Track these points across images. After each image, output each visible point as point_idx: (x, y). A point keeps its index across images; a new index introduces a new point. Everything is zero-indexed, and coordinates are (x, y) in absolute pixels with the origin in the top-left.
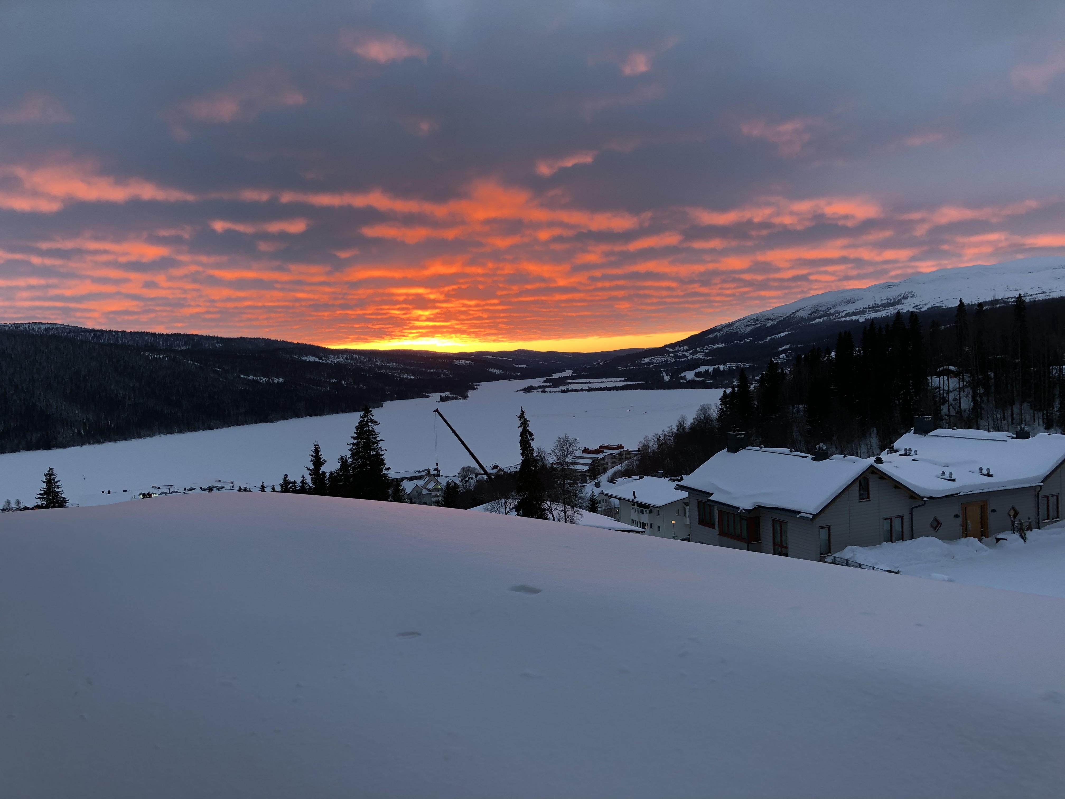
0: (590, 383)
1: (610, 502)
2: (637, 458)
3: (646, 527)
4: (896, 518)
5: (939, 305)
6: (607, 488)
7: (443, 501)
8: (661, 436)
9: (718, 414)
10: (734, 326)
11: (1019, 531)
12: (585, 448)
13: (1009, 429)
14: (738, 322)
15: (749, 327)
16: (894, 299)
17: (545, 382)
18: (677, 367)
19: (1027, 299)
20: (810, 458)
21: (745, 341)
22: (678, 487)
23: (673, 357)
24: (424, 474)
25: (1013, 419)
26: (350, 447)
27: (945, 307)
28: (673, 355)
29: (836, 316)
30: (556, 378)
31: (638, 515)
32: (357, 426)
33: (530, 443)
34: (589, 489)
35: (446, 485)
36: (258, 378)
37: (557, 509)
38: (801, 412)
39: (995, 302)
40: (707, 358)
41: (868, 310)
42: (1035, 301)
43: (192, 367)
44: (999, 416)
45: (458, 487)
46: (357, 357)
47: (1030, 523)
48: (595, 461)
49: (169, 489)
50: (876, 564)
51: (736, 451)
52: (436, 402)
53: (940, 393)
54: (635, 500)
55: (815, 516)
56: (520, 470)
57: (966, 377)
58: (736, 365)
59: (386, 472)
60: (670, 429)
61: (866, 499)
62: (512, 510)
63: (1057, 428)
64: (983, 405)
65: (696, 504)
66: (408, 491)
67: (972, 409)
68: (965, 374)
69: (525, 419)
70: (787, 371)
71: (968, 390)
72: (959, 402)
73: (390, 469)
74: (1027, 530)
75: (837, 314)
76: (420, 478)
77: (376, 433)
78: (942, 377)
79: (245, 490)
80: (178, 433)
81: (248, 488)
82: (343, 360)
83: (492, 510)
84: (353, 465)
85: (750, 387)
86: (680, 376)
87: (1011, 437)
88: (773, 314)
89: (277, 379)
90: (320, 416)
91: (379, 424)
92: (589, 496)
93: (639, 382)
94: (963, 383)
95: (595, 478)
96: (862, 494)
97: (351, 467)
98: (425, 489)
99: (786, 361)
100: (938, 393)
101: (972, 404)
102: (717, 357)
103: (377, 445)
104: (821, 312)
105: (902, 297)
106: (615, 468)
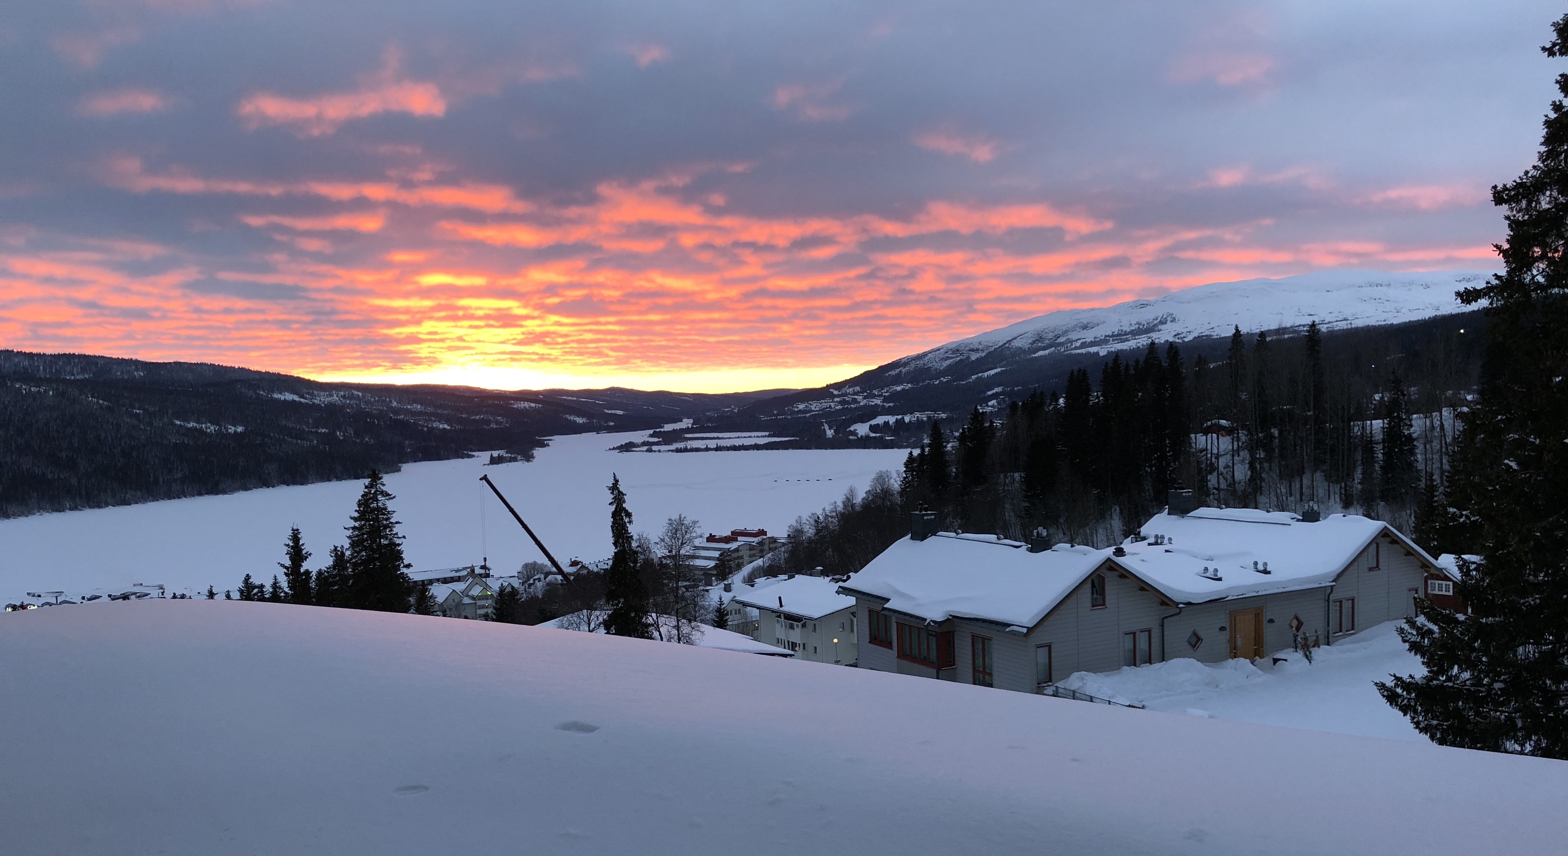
0: (718, 438)
1: (746, 612)
2: (786, 549)
3: (796, 649)
4: (1141, 632)
5: (1208, 334)
6: (741, 591)
7: (494, 614)
8: (821, 517)
9: (901, 485)
10: (926, 359)
11: (1303, 648)
12: (711, 534)
13: (1297, 508)
14: (931, 352)
15: (946, 360)
16: (1148, 324)
17: (651, 436)
18: (844, 418)
19: (1324, 328)
20: (1024, 548)
21: (940, 381)
22: (841, 590)
23: (840, 402)
24: (464, 573)
25: (1302, 494)
26: (349, 533)
27: (1216, 337)
28: (838, 399)
29: (1067, 347)
30: (667, 431)
31: (786, 632)
32: (359, 501)
33: (627, 527)
34: (715, 594)
35: (498, 589)
36: (204, 426)
37: (667, 624)
38: (1016, 483)
39: (1281, 331)
40: (887, 405)
41: (1111, 339)
42: (1334, 331)
43: (95, 407)
44: (1283, 490)
45: (518, 593)
46: (360, 394)
47: (1317, 637)
48: (724, 553)
49: (57, 597)
50: (1113, 696)
51: (923, 539)
52: (485, 465)
53: (1207, 458)
54: (781, 609)
55: (1030, 630)
56: (612, 567)
57: (1243, 435)
58: (927, 414)
59: (405, 570)
60: (833, 506)
61: (1101, 605)
62: (599, 627)
63: (1358, 507)
64: (1263, 475)
65: (867, 613)
66: (440, 599)
67: (1249, 480)
68: (1240, 431)
69: (619, 491)
70: (998, 424)
71: (1245, 454)
72: (1232, 470)
73: (412, 566)
74: (1314, 646)
75: (1070, 344)
76: (459, 579)
77: (389, 511)
78: (1209, 435)
79: (183, 597)
80: (70, 509)
81: (188, 595)
82: (337, 398)
83: (569, 627)
84: (354, 560)
85: (946, 447)
86: (848, 430)
87: (1295, 520)
88: (979, 343)
89: (233, 428)
90: (302, 484)
91: (394, 497)
92: (715, 604)
93: (790, 439)
94: (1238, 444)
95: (724, 579)
96: (1096, 599)
97: (350, 563)
98: (467, 596)
99: (996, 409)
100: (1205, 457)
101: (1249, 473)
102: (901, 403)
103: (392, 530)
104: (1047, 341)
105: (1158, 321)
106: (755, 563)
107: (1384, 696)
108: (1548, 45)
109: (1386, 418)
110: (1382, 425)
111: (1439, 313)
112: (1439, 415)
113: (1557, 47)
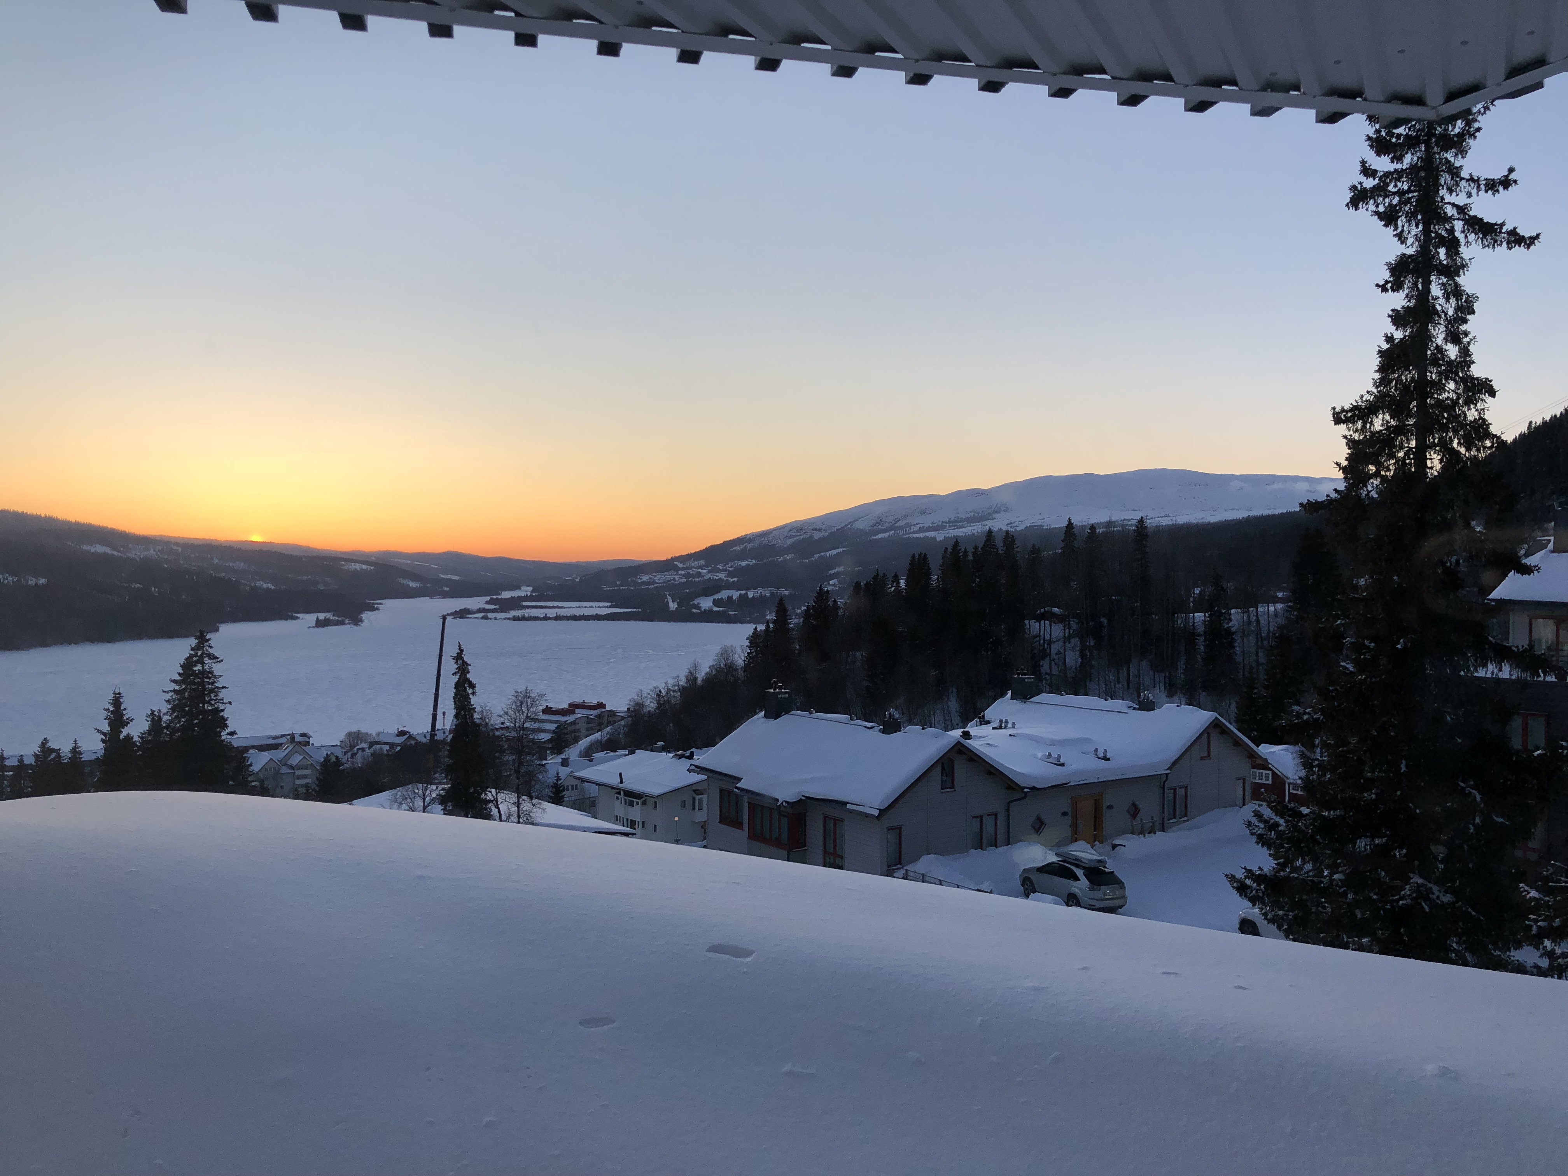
1: (584, 788)
2: (626, 723)
3: (636, 827)
4: (988, 815)
5: (1039, 524)
6: (580, 767)
7: (317, 785)
8: (663, 691)
9: (744, 661)
10: (770, 536)
12: (549, 707)
13: (1128, 696)
15: (790, 538)
16: (983, 512)
17: (487, 603)
18: (688, 591)
19: (1150, 524)
20: (876, 729)
21: (784, 558)
23: (684, 575)
24: (283, 740)
25: (1128, 682)
26: (168, 697)
27: (1047, 528)
28: (683, 572)
29: (906, 531)
30: (505, 599)
31: (625, 809)
32: (183, 663)
33: (470, 699)
34: (552, 769)
35: (321, 759)
36: (2, 576)
37: (506, 801)
38: (858, 661)
39: (1107, 524)
40: (731, 580)
41: (948, 525)
42: (1159, 527)
44: (1112, 678)
45: (342, 763)
46: (179, 549)
48: (561, 726)
50: (962, 880)
51: (777, 717)
53: (1039, 643)
54: (621, 786)
55: (881, 812)
57: (1074, 624)
58: (770, 590)
59: (228, 737)
60: (676, 681)
61: (950, 788)
62: (435, 804)
64: (1093, 662)
65: (718, 791)
66: (255, 771)
67: (1080, 666)
68: (1071, 620)
69: (463, 661)
70: (842, 603)
71: (1075, 641)
72: (1063, 656)
73: (234, 733)
75: (908, 529)
76: (276, 747)
77: (215, 675)
78: (1042, 622)
82: (154, 553)
83: (403, 802)
84: (171, 726)
85: (790, 624)
86: (692, 603)
87: (1132, 708)
88: (822, 523)
89: (34, 580)
91: (222, 661)
92: (551, 780)
93: (632, 610)
94: (1069, 632)
95: (560, 752)
96: (946, 781)
97: (167, 729)
98: (285, 765)
99: (837, 588)
100: (1038, 643)
101: (1080, 660)
102: (747, 578)
103: (217, 695)
104: (887, 524)
105: (992, 510)
106: (592, 737)
107: (1234, 887)
108: (1382, 283)
109: (1207, 612)
110: (1203, 618)
111: (1252, 514)
112: (1255, 610)
113: (1390, 285)
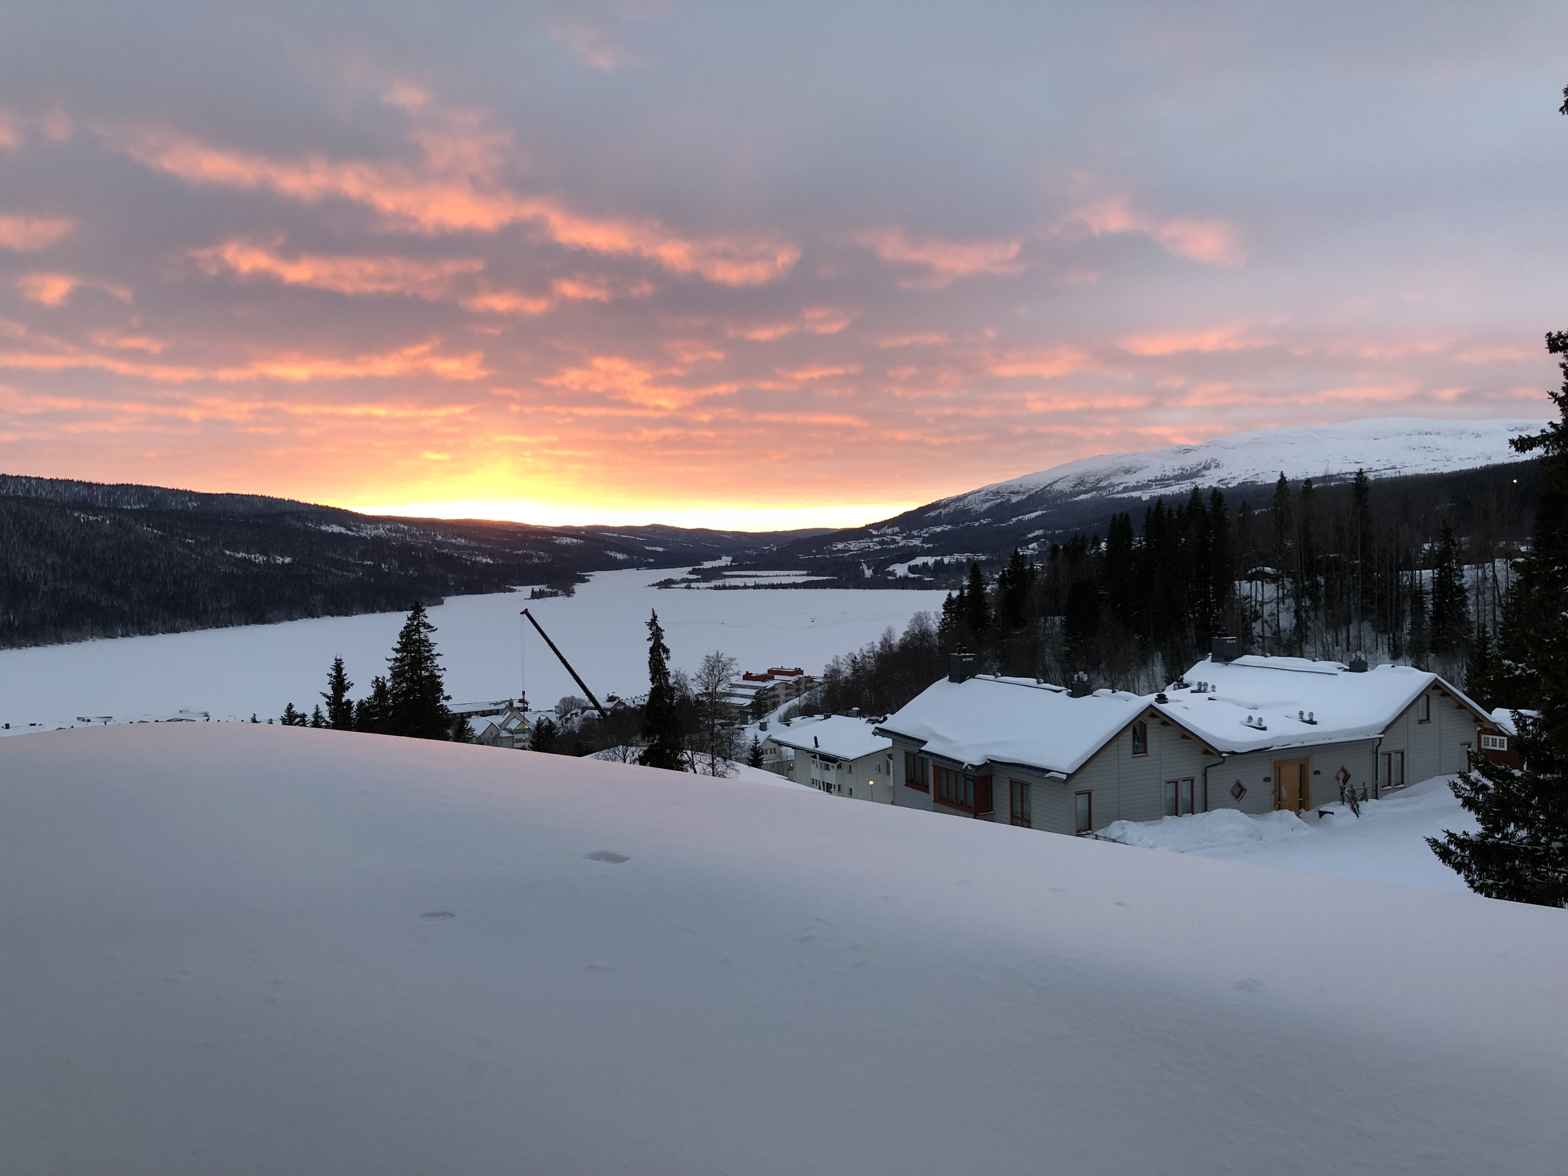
0: (757, 576)
1: (781, 752)
2: (822, 689)
3: (832, 790)
4: (1183, 781)
5: (1253, 480)
6: (776, 730)
7: (532, 744)
8: (858, 657)
9: (939, 627)
10: (966, 501)
12: (747, 672)
13: (1342, 658)
14: (971, 494)
15: (986, 502)
16: (1191, 469)
17: (690, 573)
18: (882, 558)
19: (1371, 477)
20: (1064, 693)
21: (980, 523)
22: (878, 731)
23: (879, 543)
24: (503, 706)
25: (1348, 644)
26: (391, 664)
27: (1261, 483)
28: (877, 539)
29: (1109, 491)
30: (707, 569)
31: (820, 773)
32: (402, 633)
33: (665, 663)
34: (751, 733)
35: (536, 723)
36: (252, 556)
37: (702, 762)
38: (1056, 627)
39: (1327, 478)
40: (926, 546)
41: (1154, 484)
42: (1382, 479)
43: (149, 537)
44: (1330, 640)
45: (555, 728)
46: (406, 528)
48: (761, 692)
49: (106, 722)
51: (961, 681)
52: (526, 599)
53: (1251, 605)
54: (817, 749)
55: (1070, 776)
56: (648, 704)
57: (1288, 583)
58: (967, 556)
59: (444, 703)
60: (871, 647)
61: (1142, 753)
63: (1408, 658)
64: (1309, 624)
65: (903, 756)
66: (479, 731)
67: (1294, 629)
68: (1285, 579)
69: (657, 627)
70: (1038, 567)
71: (1290, 602)
72: (1276, 618)
75: (1112, 489)
76: (497, 712)
77: (430, 644)
78: (1254, 582)
80: (123, 636)
82: (384, 532)
84: (394, 692)
85: (985, 589)
86: (887, 570)
87: (1342, 670)
88: (1020, 486)
89: (281, 559)
90: (346, 615)
91: (436, 629)
92: (750, 743)
93: (828, 578)
94: (1283, 592)
95: (760, 717)
96: (1137, 746)
97: (391, 694)
98: (505, 729)
99: (1037, 552)
100: (1249, 605)
101: (1294, 621)
102: (941, 544)
103: (432, 662)
104: (1089, 485)
105: (1202, 466)
106: (791, 703)
107: (1436, 853)
109: (1436, 568)
110: (1432, 576)
111: (1491, 463)
112: (1491, 566)
